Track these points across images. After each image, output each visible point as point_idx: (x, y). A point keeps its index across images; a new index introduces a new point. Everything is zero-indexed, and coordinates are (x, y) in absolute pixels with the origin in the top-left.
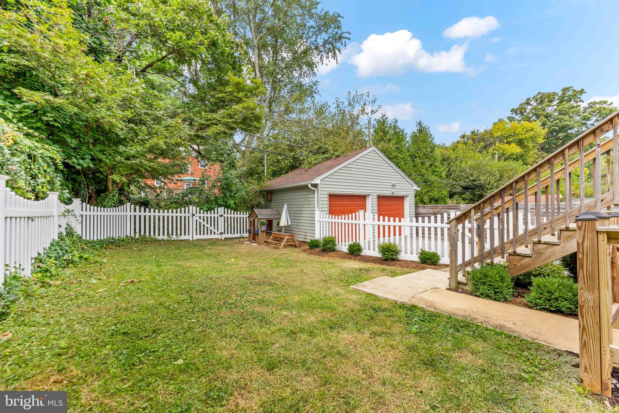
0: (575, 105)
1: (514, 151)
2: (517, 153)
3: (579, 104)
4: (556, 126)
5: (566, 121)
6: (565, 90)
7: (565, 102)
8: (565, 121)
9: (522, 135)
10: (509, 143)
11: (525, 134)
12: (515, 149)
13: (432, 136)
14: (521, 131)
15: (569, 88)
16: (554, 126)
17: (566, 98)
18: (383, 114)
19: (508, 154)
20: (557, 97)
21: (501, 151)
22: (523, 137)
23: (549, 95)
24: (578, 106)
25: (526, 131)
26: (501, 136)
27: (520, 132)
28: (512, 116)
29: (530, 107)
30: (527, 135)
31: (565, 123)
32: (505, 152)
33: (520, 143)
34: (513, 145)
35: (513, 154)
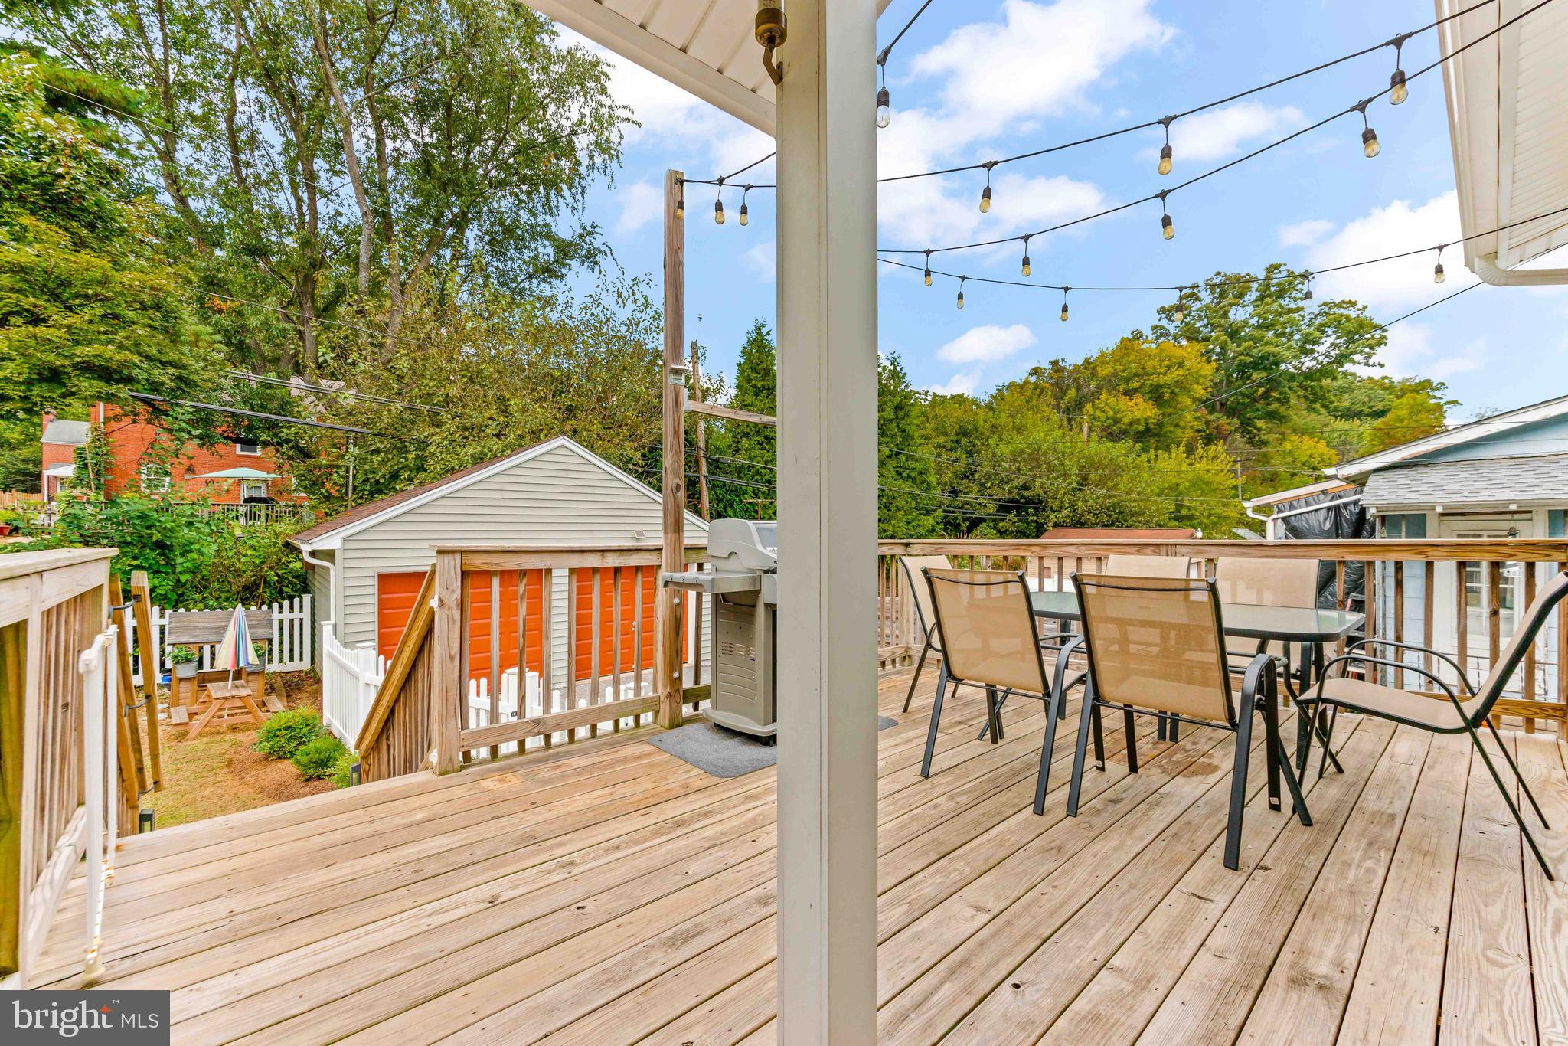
0: (1293, 306)
1: (1138, 414)
2: (1146, 419)
3: (1301, 304)
4: (1248, 355)
5: (1270, 343)
6: (1273, 268)
7: (1269, 300)
8: (1267, 344)
9: (1159, 374)
10: (1129, 393)
11: (1165, 374)
12: (1142, 410)
13: (907, 378)
14: (1157, 364)
15: (1280, 265)
16: (1242, 354)
17: (1273, 289)
18: (761, 321)
19: (1126, 420)
20: (1255, 285)
21: (1111, 414)
22: (1162, 380)
23: (1237, 279)
24: (1298, 310)
25: (1169, 368)
26: (1114, 375)
27: (1154, 367)
28: (1161, 323)
29: (1198, 305)
30: (1169, 378)
31: (1266, 349)
32: (1119, 416)
33: (1156, 395)
34: (1138, 399)
35: (1139, 420)
